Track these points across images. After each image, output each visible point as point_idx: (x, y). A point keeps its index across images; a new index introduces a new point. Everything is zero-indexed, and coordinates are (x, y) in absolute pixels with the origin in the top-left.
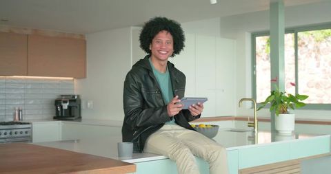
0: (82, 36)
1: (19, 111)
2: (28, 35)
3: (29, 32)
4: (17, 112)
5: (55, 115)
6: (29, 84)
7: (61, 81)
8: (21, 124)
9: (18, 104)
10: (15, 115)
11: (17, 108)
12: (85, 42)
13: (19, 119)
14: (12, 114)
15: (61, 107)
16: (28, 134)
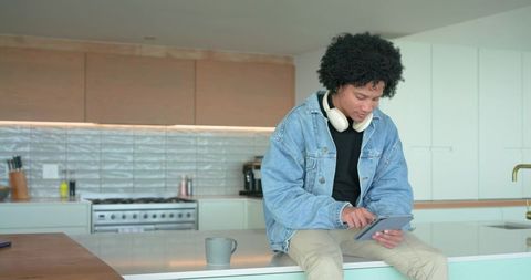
0: (287, 58)
1: (188, 180)
2: (195, 61)
3: (197, 56)
4: (183, 183)
5: (243, 189)
6: (203, 138)
7: (258, 133)
8: (185, 201)
9: (186, 170)
10: (180, 187)
11: (183, 177)
12: (293, 68)
13: (187, 194)
14: (176, 185)
15: (253, 175)
16: (191, 219)
